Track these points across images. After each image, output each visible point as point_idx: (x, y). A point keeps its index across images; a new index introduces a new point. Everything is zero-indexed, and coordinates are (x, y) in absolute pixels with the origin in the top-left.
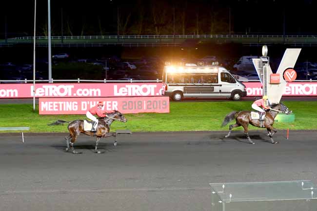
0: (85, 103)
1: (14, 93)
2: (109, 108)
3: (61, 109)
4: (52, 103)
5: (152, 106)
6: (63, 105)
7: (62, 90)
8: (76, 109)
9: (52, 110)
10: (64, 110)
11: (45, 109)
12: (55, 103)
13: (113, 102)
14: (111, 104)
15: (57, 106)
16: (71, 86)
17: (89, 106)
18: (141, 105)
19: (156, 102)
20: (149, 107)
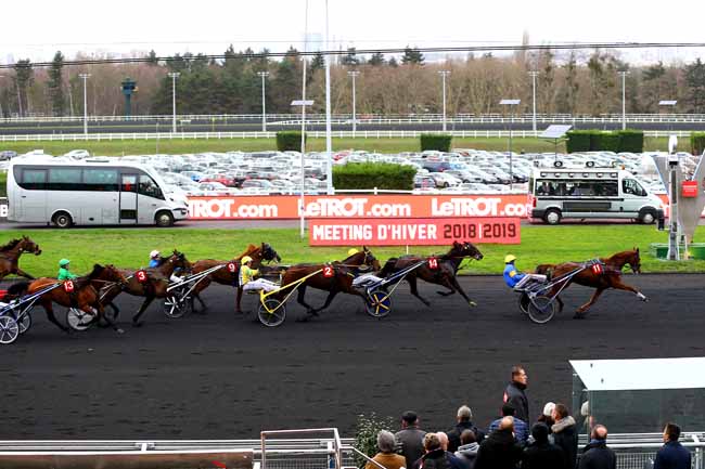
0: (384, 227)
1: (271, 210)
2: (423, 235)
3: (345, 238)
4: (330, 226)
5: (491, 233)
6: (348, 230)
7: (348, 207)
8: (370, 237)
9: (330, 238)
10: (351, 238)
11: (319, 237)
12: (335, 227)
13: (430, 226)
14: (426, 229)
15: (338, 232)
16: (363, 201)
17: (389, 232)
18: (474, 231)
19: (498, 225)
20: (487, 234)
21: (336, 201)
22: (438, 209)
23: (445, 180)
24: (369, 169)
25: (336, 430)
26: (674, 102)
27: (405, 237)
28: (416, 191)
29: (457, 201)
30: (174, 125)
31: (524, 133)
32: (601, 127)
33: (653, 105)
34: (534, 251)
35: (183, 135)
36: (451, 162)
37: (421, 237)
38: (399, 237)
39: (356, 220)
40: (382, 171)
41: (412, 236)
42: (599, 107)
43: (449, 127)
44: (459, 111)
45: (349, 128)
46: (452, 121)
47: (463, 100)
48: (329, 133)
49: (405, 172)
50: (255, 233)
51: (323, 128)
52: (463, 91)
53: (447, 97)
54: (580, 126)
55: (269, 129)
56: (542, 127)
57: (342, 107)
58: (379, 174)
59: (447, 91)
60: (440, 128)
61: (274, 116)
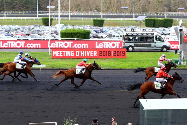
0: (78, 52)
1: (39, 45)
2: (92, 55)
3: (64, 55)
4: (59, 51)
6: (65, 53)
7: (66, 45)
8: (73, 55)
9: (59, 56)
10: (66, 56)
11: (55, 55)
12: (61, 52)
13: (94, 52)
14: (93, 53)
15: (62, 53)
16: (71, 42)
17: (80, 54)
18: (110, 54)
19: (119, 52)
20: (115, 55)
21: (62, 42)
22: (98, 46)
23: (101, 36)
24: (74, 31)
25: (56, 123)
26: (183, 8)
27: (85, 55)
28: (91, 39)
29: (104, 43)
30: (5, 15)
31: (130, 19)
32: (158, 17)
33: (176, 10)
34: (131, 61)
35: (8, 18)
36: (103, 29)
37: (91, 56)
38: (84, 55)
39: (69, 49)
40: (79, 32)
41: (88, 55)
42: (157, 10)
43: (104, 17)
44: (107, 11)
45: (68, 16)
46: (105, 15)
47: (109, 7)
48: (59, 18)
49: (87, 33)
50: (32, 53)
51: (57, 16)
52: (109, 4)
53: (103, 6)
54: (150, 17)
55: (39, 16)
56: (136, 17)
57: (66, 9)
58: (78, 33)
59: (103, 4)
60: (100, 17)
61: (41, 12)
